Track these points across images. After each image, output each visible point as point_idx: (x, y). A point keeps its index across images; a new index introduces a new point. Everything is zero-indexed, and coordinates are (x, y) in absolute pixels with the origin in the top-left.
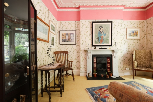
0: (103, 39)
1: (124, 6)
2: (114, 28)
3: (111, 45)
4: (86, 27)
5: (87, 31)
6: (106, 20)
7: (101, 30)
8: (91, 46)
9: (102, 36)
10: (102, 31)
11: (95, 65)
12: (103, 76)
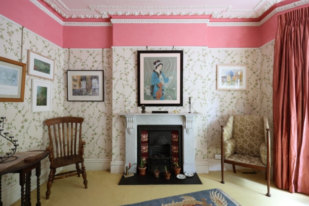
0: (163, 90)
1: (210, 17)
2: (188, 65)
3: (181, 104)
4: (126, 64)
5: (127, 71)
6: (170, 48)
7: (158, 70)
8: (136, 104)
9: (161, 83)
10: (161, 72)
11: (145, 149)
12: (157, 174)
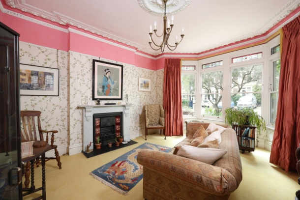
0: (110, 89)
1: (136, 49)
2: (125, 75)
3: (121, 99)
4: (82, 67)
5: (83, 73)
6: (114, 62)
7: (107, 76)
8: (91, 99)
9: (109, 85)
10: (109, 77)
11: (98, 130)
12: (110, 145)
